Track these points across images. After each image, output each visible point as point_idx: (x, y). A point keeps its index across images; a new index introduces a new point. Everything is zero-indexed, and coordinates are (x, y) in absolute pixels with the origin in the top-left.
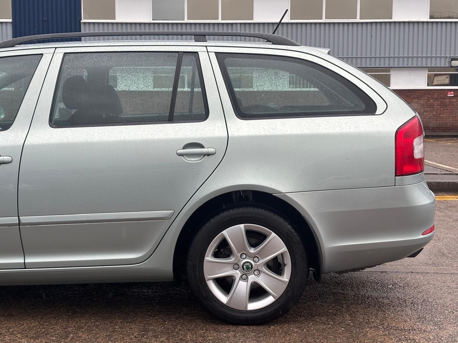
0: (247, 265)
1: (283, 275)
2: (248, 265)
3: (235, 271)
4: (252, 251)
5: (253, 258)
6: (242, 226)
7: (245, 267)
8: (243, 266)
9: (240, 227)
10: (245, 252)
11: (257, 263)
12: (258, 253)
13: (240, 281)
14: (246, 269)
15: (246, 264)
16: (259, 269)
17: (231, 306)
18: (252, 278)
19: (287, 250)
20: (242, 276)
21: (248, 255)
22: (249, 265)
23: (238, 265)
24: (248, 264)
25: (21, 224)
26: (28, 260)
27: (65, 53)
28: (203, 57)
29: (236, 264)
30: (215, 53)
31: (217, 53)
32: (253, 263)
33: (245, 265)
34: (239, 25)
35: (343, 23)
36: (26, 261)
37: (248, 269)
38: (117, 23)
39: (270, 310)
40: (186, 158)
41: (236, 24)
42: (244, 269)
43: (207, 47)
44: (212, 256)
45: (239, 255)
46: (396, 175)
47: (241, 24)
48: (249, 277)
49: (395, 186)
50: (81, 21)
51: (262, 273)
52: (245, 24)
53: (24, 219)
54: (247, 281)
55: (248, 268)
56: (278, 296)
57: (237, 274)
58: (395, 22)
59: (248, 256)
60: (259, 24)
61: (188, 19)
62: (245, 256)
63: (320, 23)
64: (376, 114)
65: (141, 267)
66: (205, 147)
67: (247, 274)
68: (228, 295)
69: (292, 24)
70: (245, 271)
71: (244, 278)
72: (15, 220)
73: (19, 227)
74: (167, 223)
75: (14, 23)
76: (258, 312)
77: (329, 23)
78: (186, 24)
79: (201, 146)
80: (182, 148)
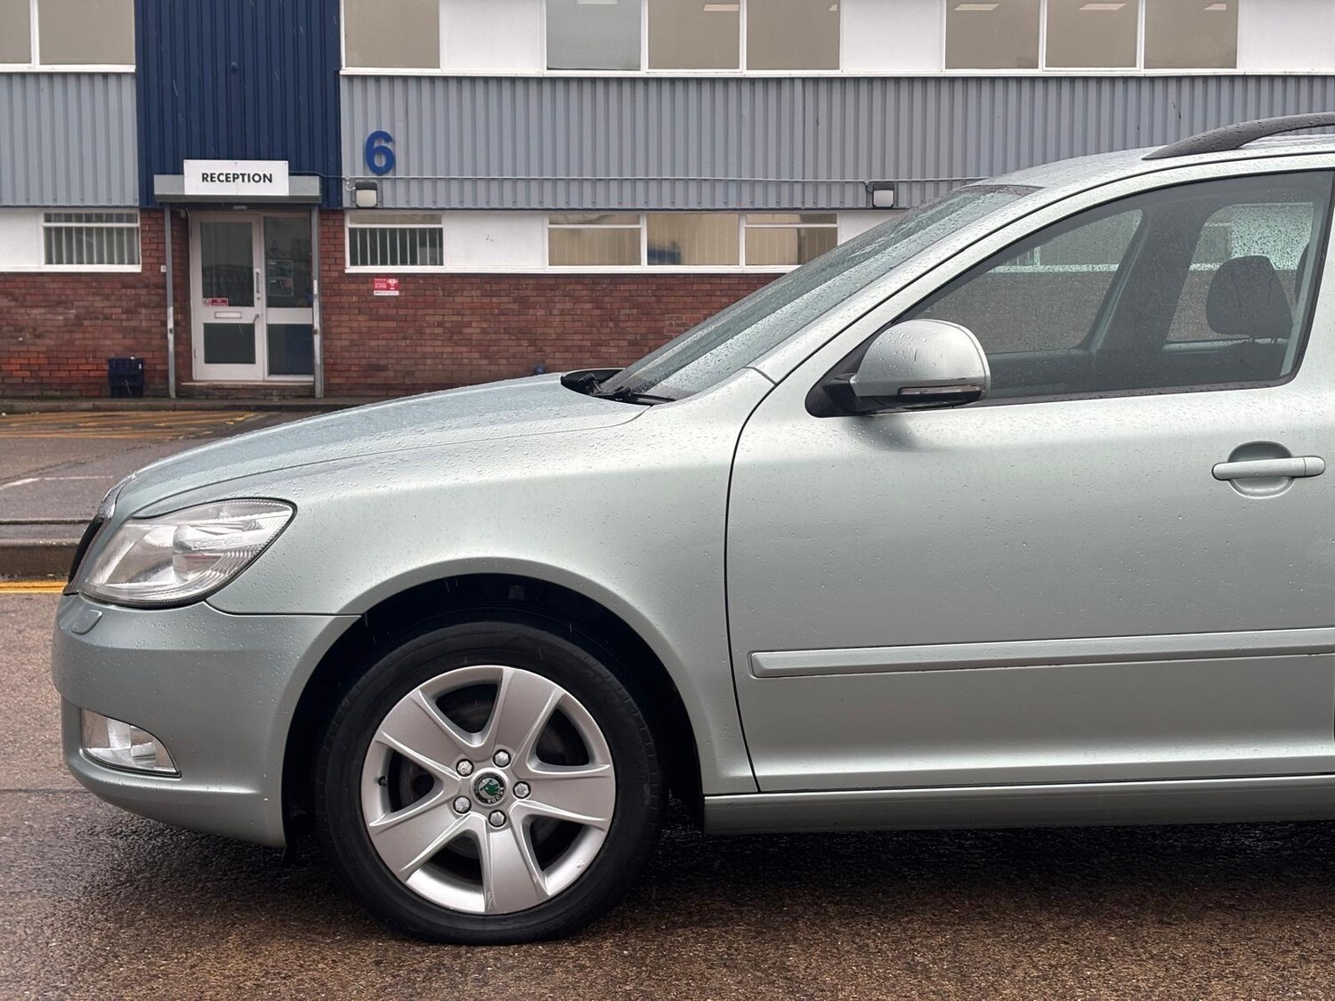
34: (798, 85)
35: (1099, 79)
38: (446, 79)
41: (792, 79)
47: (804, 80)
50: (341, 73)
52: (816, 80)
58: (1245, 78)
60: (857, 80)
61: (649, 68)
63: (1033, 79)
69: (952, 80)
75: (142, 78)
77: (1059, 79)
78: (646, 80)
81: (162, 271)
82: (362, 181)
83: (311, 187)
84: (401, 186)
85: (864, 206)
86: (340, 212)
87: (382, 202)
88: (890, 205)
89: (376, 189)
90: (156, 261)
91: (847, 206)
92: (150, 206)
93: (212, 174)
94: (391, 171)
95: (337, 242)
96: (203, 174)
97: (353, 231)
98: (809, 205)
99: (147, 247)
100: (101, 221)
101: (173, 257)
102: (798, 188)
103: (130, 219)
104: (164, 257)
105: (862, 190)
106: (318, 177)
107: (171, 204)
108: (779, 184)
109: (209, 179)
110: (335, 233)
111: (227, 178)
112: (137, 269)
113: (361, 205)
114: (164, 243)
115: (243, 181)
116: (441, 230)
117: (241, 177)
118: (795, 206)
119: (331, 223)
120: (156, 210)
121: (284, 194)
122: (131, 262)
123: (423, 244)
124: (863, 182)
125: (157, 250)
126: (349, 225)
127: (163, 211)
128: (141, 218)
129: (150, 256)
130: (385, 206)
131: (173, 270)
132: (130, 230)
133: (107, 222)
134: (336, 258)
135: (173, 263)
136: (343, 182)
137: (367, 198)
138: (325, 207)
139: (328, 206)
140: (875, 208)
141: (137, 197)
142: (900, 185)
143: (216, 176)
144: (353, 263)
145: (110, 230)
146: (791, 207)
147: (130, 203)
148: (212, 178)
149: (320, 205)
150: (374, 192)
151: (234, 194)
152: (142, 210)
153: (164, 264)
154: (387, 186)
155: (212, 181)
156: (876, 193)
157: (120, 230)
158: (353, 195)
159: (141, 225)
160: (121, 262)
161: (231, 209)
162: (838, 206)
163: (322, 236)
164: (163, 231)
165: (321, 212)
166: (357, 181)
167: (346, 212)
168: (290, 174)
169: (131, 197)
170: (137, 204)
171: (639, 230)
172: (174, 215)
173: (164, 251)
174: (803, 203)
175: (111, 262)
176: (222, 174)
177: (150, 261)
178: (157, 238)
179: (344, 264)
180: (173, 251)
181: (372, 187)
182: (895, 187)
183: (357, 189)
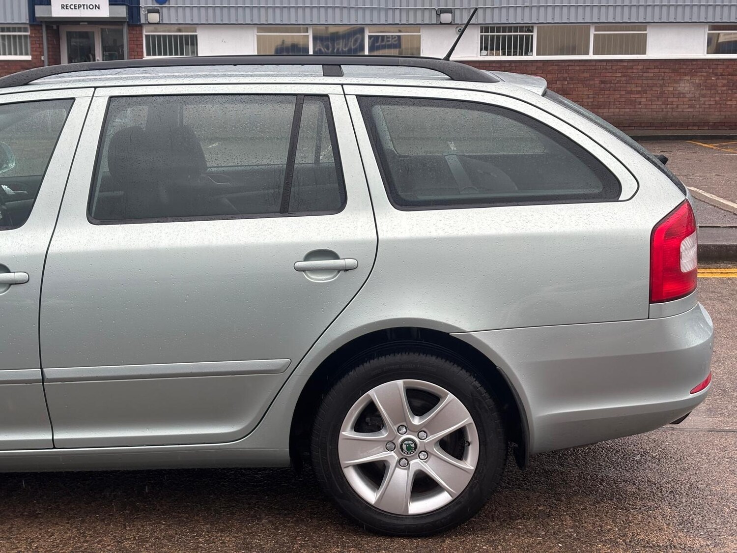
0: (407, 444)
1: (466, 459)
2: (409, 444)
3: (389, 453)
4: (416, 421)
5: (417, 433)
6: (400, 383)
7: (404, 446)
8: (401, 446)
9: (396, 384)
10: (404, 424)
11: (425, 440)
12: (426, 425)
13: (397, 469)
14: (406, 451)
15: (406, 442)
16: (427, 449)
17: (383, 507)
18: (416, 464)
19: (472, 421)
20: (399, 461)
21: (409, 428)
22: (412, 444)
23: (394, 444)
24: (410, 442)
25: (45, 380)
26: (59, 436)
27: (111, 97)
28: (337, 103)
29: (391, 442)
30: (357, 96)
31: (359, 97)
32: (417, 440)
33: (405, 444)
36: (55, 438)
37: (409, 450)
39: (444, 515)
40: (309, 274)
42: (402, 450)
43: (344, 86)
44: (352, 428)
45: (396, 428)
46: (651, 301)
48: (412, 462)
49: (648, 318)
51: (432, 456)
53: (50, 372)
54: (408, 469)
55: (409, 448)
56: (457, 493)
57: (392, 457)
59: (410, 430)
62: (404, 430)
64: (620, 199)
65: (238, 446)
66: (341, 258)
67: (407, 458)
68: (378, 489)
70: (404, 453)
71: (403, 463)
72: (35, 373)
73: (43, 384)
74: (281, 378)
76: (425, 518)
79: (333, 255)
80: (302, 259)
81: (42, 59)
82: (151, 8)
83: (121, 12)
84: (173, 11)
85: (435, 22)
86: (141, 26)
87: (162, 20)
88: (449, 22)
89: (159, 13)
90: (39, 54)
91: (425, 23)
92: (35, 23)
93: (66, 5)
94: (167, 2)
95: (138, 43)
96: (62, 5)
97: (147, 36)
98: (404, 22)
99: (34, 46)
100: (10, 31)
101: (48, 51)
102: (397, 12)
103: (25, 30)
104: (43, 52)
105: (434, 13)
106: (125, 6)
107: (46, 22)
108: (387, 10)
109: (65, 7)
110: (137, 37)
111: (75, 7)
112: (29, 58)
113: (150, 22)
114: (43, 44)
115: (84, 8)
116: (196, 36)
117: (82, 6)
118: (396, 23)
119: (134, 32)
120: (38, 25)
121: (107, 16)
122: (27, 54)
123: (187, 44)
124: (434, 9)
125: (40, 47)
126: (145, 33)
127: (41, 26)
128: (31, 30)
129: (36, 51)
130: (164, 22)
131: (49, 58)
132: (26, 36)
133: (13, 32)
134: (138, 52)
135: (49, 55)
136: (141, 8)
137: (154, 17)
138: (131, 23)
139: (133, 22)
140: (441, 24)
141: (28, 18)
142: (456, 10)
143: (69, 6)
144: (148, 54)
145: (15, 36)
146: (393, 23)
147: (24, 21)
148: (67, 7)
149: (127, 22)
150: (158, 14)
151: (79, 16)
152: (31, 25)
153: (43, 55)
154: (165, 11)
155: (67, 8)
156: (441, 15)
157: (20, 36)
158: (146, 16)
159: (31, 33)
160: (21, 54)
161: (79, 24)
162: (420, 23)
163: (130, 40)
164: (42, 37)
165: (129, 25)
166: (149, 8)
167: (143, 25)
168: (110, 5)
169: (24, 18)
170: (28, 22)
171: (308, 36)
172: (48, 28)
173: (43, 48)
174: (400, 20)
175: (16, 54)
176: (72, 5)
177: (36, 53)
178: (39, 41)
179: (143, 55)
180: (48, 48)
181: (157, 11)
182: (453, 12)
183: (149, 12)
